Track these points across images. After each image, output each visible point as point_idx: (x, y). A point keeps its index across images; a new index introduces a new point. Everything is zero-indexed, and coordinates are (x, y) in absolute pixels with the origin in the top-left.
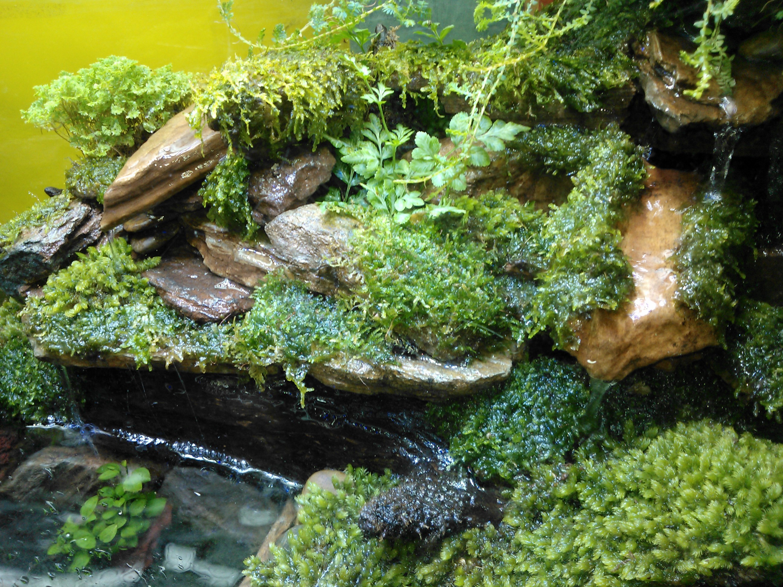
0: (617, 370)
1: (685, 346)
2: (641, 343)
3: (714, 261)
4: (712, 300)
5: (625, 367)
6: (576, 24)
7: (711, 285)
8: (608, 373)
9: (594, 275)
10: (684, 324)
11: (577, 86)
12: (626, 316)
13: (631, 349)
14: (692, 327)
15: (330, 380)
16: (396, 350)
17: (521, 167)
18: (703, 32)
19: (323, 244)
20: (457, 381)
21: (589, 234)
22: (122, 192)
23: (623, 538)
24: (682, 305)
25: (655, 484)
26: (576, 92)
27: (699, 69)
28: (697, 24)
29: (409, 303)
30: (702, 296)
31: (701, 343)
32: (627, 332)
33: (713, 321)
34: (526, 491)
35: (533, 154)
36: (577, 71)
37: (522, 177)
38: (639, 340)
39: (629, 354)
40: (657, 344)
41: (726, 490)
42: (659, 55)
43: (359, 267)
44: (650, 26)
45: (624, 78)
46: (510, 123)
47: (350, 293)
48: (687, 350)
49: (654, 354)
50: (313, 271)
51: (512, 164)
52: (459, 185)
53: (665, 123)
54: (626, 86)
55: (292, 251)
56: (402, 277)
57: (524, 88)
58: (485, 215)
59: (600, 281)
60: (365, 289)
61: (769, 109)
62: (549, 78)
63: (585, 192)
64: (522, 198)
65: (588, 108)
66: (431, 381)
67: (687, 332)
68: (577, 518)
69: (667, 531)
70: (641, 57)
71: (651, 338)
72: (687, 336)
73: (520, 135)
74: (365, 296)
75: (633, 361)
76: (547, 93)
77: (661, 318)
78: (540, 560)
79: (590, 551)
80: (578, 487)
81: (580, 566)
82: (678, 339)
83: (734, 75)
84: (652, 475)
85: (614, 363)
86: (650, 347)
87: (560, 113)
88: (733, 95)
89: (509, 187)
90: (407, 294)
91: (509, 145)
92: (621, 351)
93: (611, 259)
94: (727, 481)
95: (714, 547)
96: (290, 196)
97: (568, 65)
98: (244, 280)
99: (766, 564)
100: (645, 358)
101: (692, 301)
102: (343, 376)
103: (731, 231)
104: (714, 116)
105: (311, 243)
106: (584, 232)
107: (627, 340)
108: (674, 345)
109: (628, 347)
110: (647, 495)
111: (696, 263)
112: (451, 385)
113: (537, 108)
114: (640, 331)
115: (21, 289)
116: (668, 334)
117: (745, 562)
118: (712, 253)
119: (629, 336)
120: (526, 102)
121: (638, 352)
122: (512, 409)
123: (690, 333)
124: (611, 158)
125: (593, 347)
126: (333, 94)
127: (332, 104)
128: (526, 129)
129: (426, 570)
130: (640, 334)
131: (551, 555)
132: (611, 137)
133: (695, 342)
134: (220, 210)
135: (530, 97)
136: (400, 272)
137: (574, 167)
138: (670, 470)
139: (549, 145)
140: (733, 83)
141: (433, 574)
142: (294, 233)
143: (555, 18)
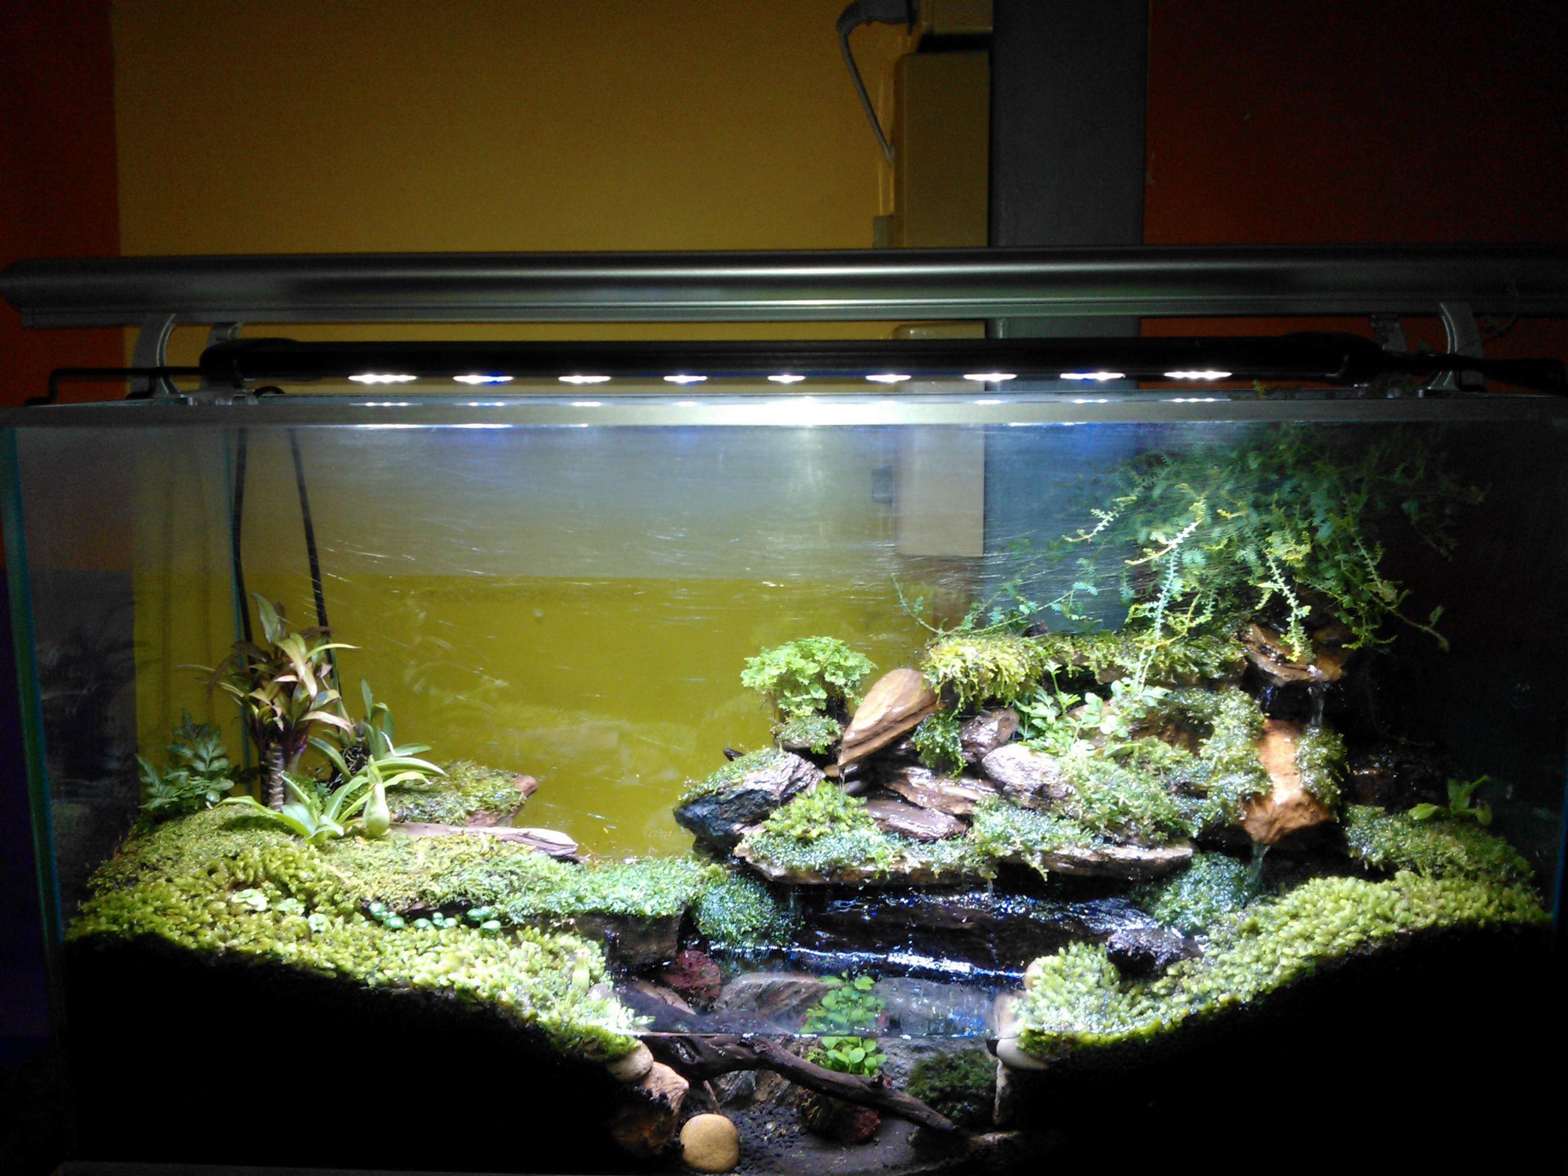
0: (1271, 836)
1: (1312, 819)
2: (1283, 817)
3: (1323, 767)
4: (1325, 789)
5: (1275, 834)
6: (1202, 620)
7: (1322, 780)
8: (1266, 837)
9: (1246, 774)
10: (1309, 804)
11: (1206, 660)
12: (1271, 800)
13: (1278, 822)
14: (1315, 806)
15: (1059, 864)
16: (1107, 840)
17: (1168, 719)
18: (1292, 624)
19: (1033, 769)
20: (1156, 859)
21: (1238, 750)
22: (860, 737)
23: (1294, 938)
24: (1306, 792)
25: (1308, 906)
26: (1206, 664)
27: (1293, 645)
28: (1288, 619)
29: (1116, 804)
30: (1318, 786)
31: (1322, 818)
32: (1274, 811)
33: (1327, 801)
34: (1219, 931)
35: (1178, 709)
36: (1205, 650)
37: (1169, 727)
38: (1282, 815)
39: (1277, 826)
40: (1294, 818)
41: (1354, 901)
42: (1263, 640)
43: (1071, 782)
44: (1251, 622)
45: (1239, 655)
47: (1065, 801)
48: (1313, 823)
49: (1293, 825)
50: (1026, 790)
51: (1162, 717)
52: (1123, 732)
53: (1275, 681)
54: (1241, 662)
56: (1106, 788)
57: (1168, 663)
58: (1148, 753)
59: (1251, 776)
60: (1077, 797)
61: (1340, 671)
62: (1185, 655)
63: (1227, 728)
64: (1172, 743)
65: (1216, 676)
66: (1139, 859)
67: (1312, 810)
68: (1259, 938)
69: (1322, 926)
70: (1247, 642)
71: (1290, 814)
72: (1312, 812)
73: (1166, 695)
74: (1078, 802)
75: (1281, 830)
76: (1184, 666)
77: (1294, 801)
78: (1240, 965)
79: (1274, 951)
80: (1256, 918)
81: (1269, 958)
82: (1307, 815)
83: (1314, 651)
84: (1305, 902)
85: (1269, 831)
86: (1289, 820)
87: (1194, 680)
88: (1315, 662)
89: (1160, 735)
90: (1114, 797)
91: (1161, 703)
92: (1271, 823)
93: (1255, 764)
94: (1354, 896)
95: (1352, 928)
96: (995, 739)
97: (1198, 647)
98: (952, 809)
99: (1384, 933)
100: (1288, 827)
101: (1312, 787)
102: (1070, 859)
103: (1329, 750)
104: (1305, 677)
105: (1023, 770)
106: (1234, 749)
107: (1274, 816)
108: (1305, 819)
109: (1276, 820)
110: (1304, 914)
111: (1310, 768)
112: (1152, 861)
113: (1177, 676)
114: (1282, 810)
115: (737, 827)
116: (1300, 811)
117: (1373, 933)
118: (1319, 762)
119: (1275, 813)
120: (1168, 673)
121: (1283, 823)
122: (1197, 882)
123: (1314, 810)
124: (1238, 708)
125: (1253, 820)
126: (1023, 665)
127: (1022, 672)
128: (1170, 691)
129: (1159, 984)
130: (1282, 812)
131: (1247, 959)
132: (1235, 694)
133: (1318, 816)
134: (938, 750)
135: (1171, 670)
136: (1105, 784)
137: (1210, 717)
138: (1316, 897)
139: (1190, 701)
140: (1314, 656)
141: (1165, 987)
143: (1189, 615)
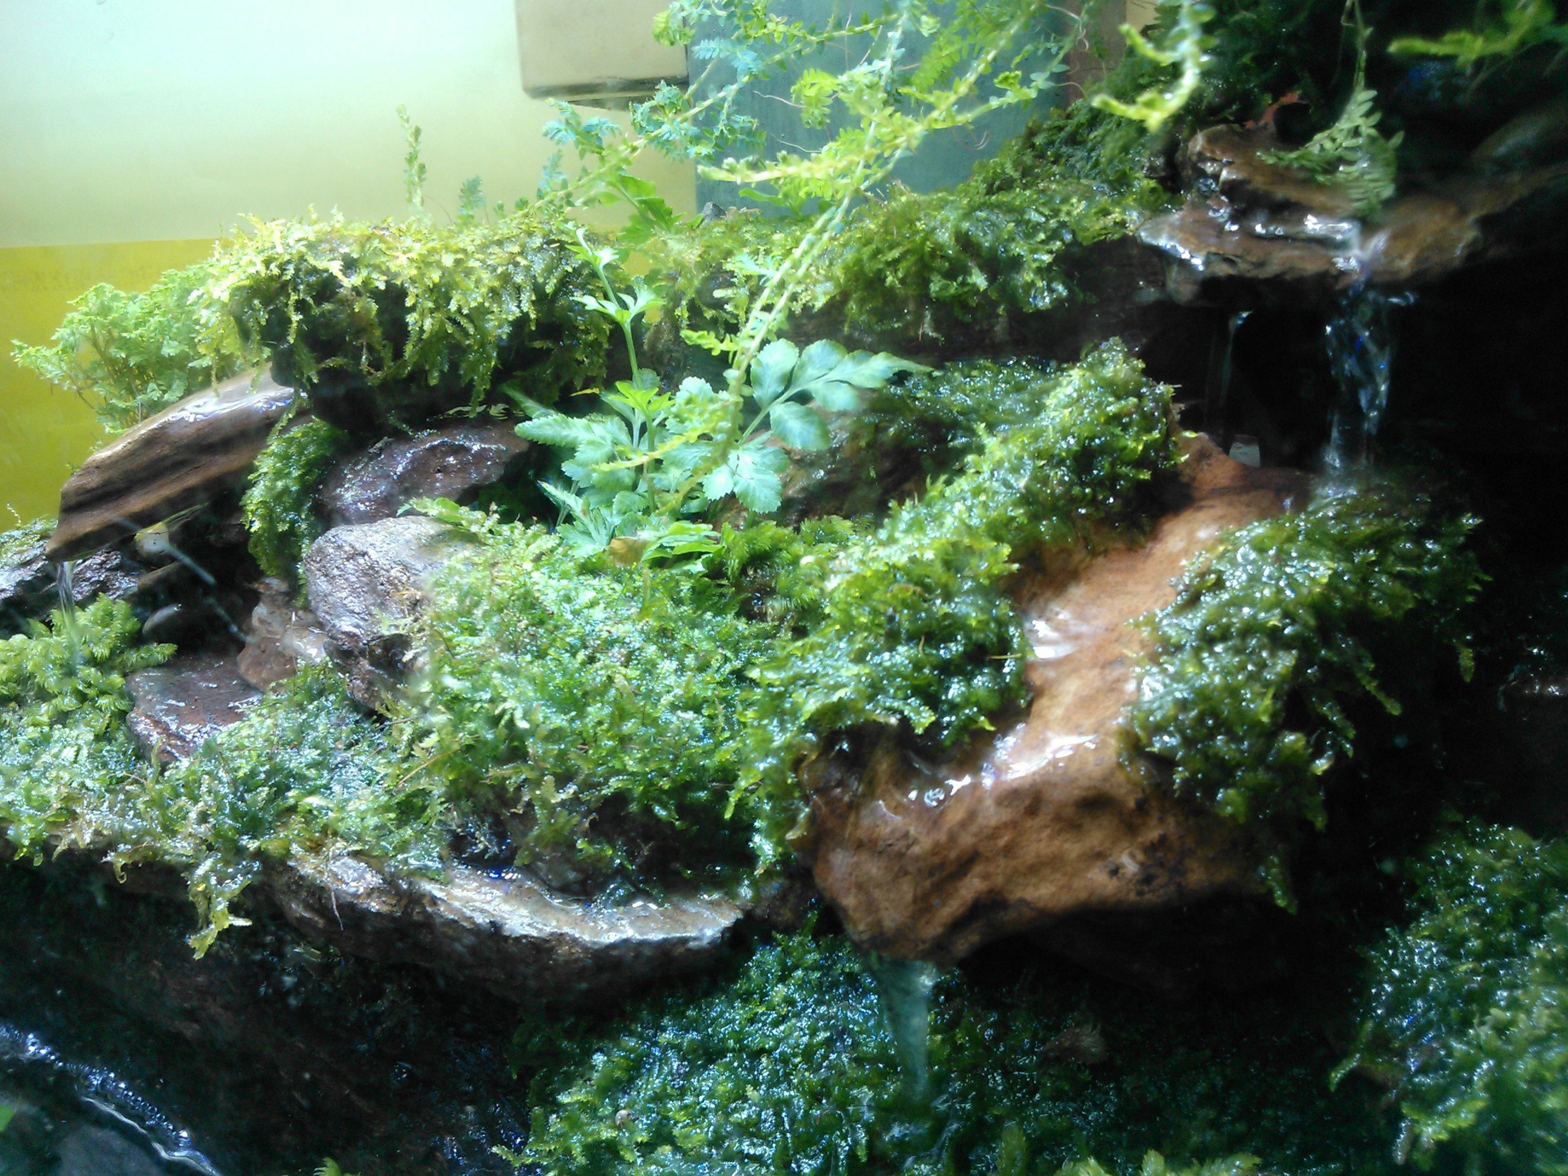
0: (928, 930)
1: (1147, 879)
2: (1008, 851)
3: (1276, 639)
4: (1233, 737)
5: (958, 925)
7: (1233, 692)
8: (902, 933)
9: (893, 641)
10: (1142, 807)
13: (978, 869)
14: (1171, 821)
16: (449, 847)
17: (901, 459)
20: (560, 937)
24: (1133, 748)
29: (493, 721)
30: (1200, 720)
31: (1197, 876)
32: (972, 816)
35: (925, 422)
38: (1002, 842)
39: (972, 887)
40: (1054, 862)
46: (882, 355)
48: (1153, 896)
51: (882, 451)
52: (766, 500)
53: (1170, 281)
55: (334, 606)
57: (905, 264)
59: (902, 655)
60: (426, 685)
61: (1470, 236)
62: (959, 235)
66: (495, 932)
67: (1153, 834)
72: (1151, 849)
73: (900, 378)
74: (417, 701)
75: (981, 907)
76: (953, 272)
77: (1074, 780)
85: (923, 906)
86: (1034, 869)
90: (496, 694)
92: (944, 869)
100: (1022, 902)
102: (316, 895)
105: (374, 590)
107: (967, 840)
108: (1115, 872)
109: (969, 860)
111: (1209, 640)
112: (545, 947)
114: (1006, 815)
116: (1096, 837)
118: (1272, 618)
119: (974, 829)
120: (920, 303)
121: (999, 880)
122: (709, 1052)
123: (1163, 839)
124: (1073, 406)
125: (860, 845)
128: (913, 366)
130: (1005, 825)
133: (1178, 871)
142: (350, 565)
